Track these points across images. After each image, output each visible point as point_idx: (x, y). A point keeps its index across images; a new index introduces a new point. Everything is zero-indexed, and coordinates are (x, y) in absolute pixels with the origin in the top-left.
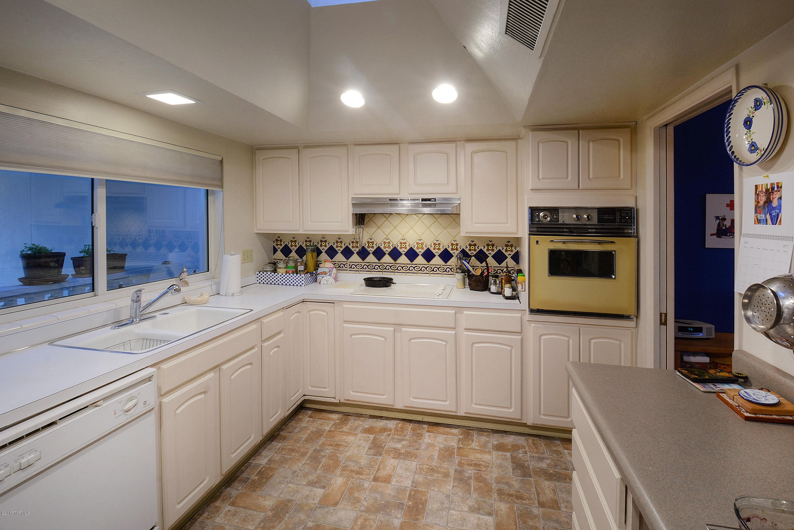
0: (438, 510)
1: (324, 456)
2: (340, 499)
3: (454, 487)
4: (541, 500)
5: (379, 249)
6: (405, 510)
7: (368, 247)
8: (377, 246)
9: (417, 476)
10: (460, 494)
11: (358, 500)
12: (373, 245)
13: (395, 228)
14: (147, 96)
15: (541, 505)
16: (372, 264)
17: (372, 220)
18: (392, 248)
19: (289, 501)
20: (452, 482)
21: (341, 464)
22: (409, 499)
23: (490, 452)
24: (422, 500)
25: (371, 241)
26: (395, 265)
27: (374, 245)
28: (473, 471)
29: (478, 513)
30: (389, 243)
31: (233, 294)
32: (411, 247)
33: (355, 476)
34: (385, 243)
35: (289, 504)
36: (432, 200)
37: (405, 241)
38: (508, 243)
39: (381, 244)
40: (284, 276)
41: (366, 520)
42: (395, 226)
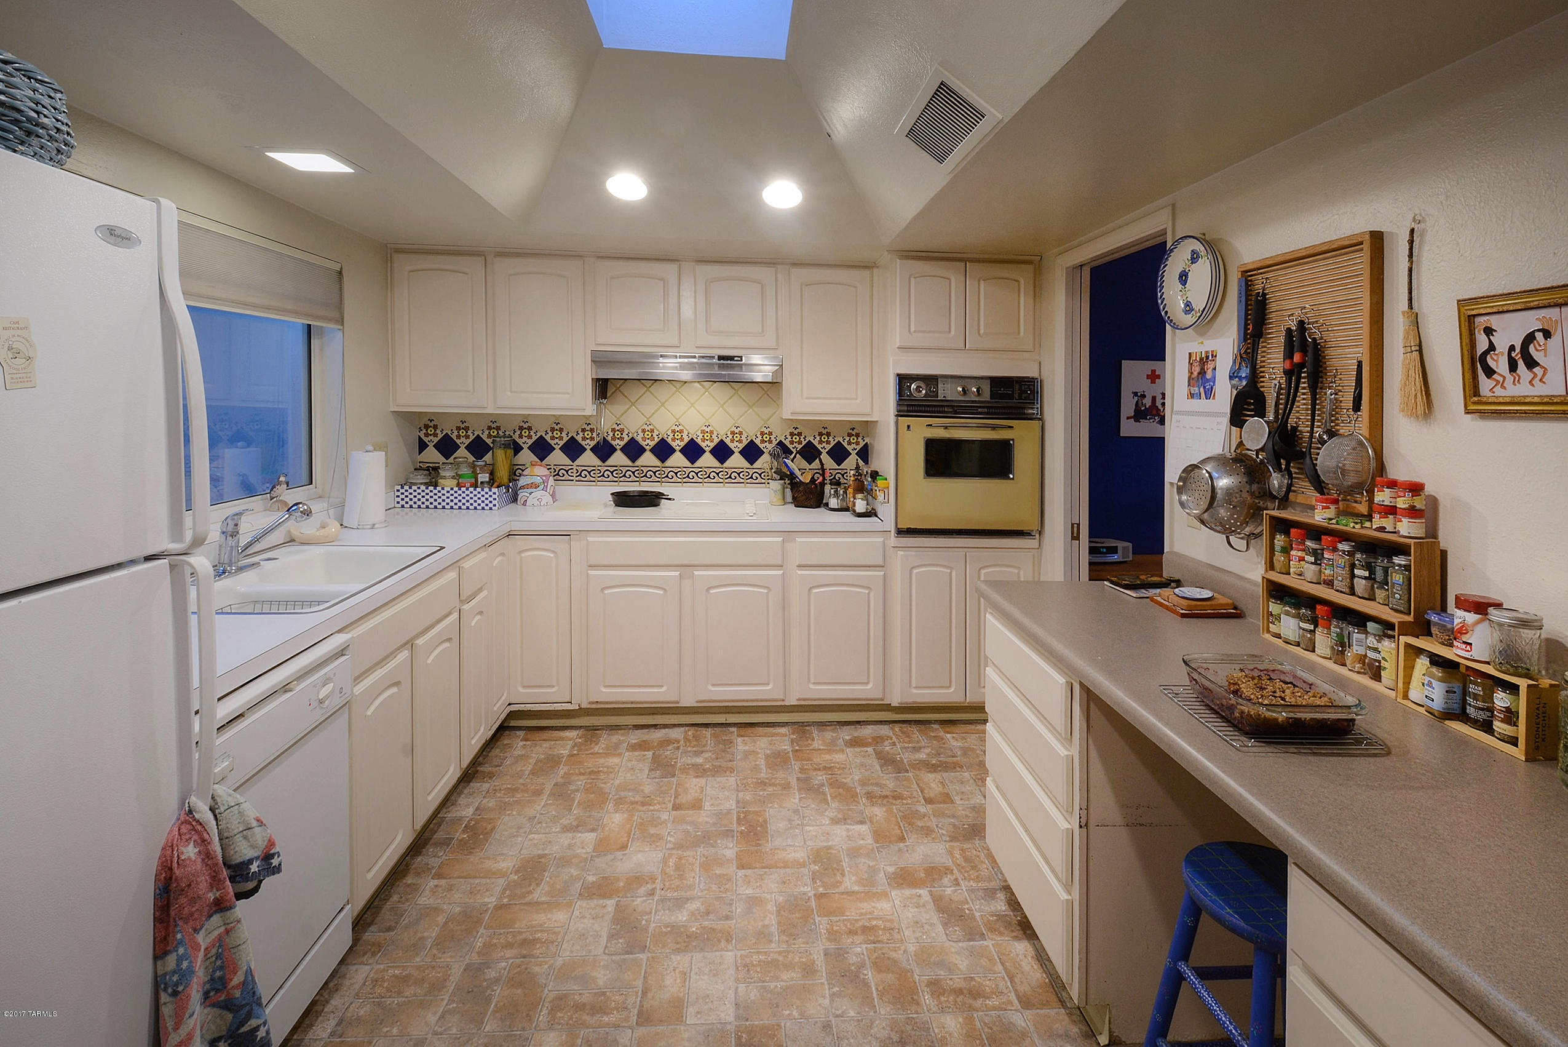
0: (787, 830)
1: (577, 791)
2: (628, 840)
3: (800, 799)
4: (927, 796)
5: (633, 441)
6: (737, 837)
7: (614, 438)
8: (630, 437)
9: (741, 794)
10: (813, 806)
11: (659, 837)
12: (622, 434)
13: (663, 404)
14: (266, 153)
15: (929, 801)
16: (621, 468)
17: (620, 391)
18: (657, 440)
19: (541, 856)
20: (797, 793)
21: (611, 796)
22: (739, 821)
23: (842, 751)
24: (758, 821)
25: (617, 428)
26: (663, 469)
27: (624, 435)
28: (824, 776)
29: (845, 824)
30: (652, 431)
31: (374, 525)
32: (692, 439)
33: (640, 808)
34: (644, 431)
35: (543, 860)
36: (736, 359)
37: (680, 427)
38: (851, 431)
39: (636, 434)
40: (456, 492)
41: (680, 858)
42: (664, 401)
